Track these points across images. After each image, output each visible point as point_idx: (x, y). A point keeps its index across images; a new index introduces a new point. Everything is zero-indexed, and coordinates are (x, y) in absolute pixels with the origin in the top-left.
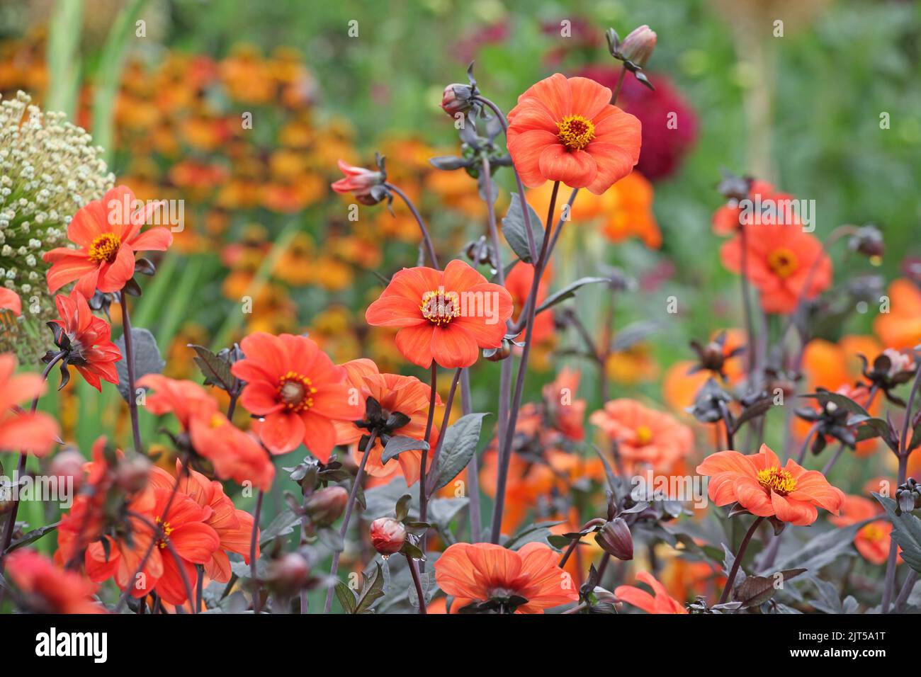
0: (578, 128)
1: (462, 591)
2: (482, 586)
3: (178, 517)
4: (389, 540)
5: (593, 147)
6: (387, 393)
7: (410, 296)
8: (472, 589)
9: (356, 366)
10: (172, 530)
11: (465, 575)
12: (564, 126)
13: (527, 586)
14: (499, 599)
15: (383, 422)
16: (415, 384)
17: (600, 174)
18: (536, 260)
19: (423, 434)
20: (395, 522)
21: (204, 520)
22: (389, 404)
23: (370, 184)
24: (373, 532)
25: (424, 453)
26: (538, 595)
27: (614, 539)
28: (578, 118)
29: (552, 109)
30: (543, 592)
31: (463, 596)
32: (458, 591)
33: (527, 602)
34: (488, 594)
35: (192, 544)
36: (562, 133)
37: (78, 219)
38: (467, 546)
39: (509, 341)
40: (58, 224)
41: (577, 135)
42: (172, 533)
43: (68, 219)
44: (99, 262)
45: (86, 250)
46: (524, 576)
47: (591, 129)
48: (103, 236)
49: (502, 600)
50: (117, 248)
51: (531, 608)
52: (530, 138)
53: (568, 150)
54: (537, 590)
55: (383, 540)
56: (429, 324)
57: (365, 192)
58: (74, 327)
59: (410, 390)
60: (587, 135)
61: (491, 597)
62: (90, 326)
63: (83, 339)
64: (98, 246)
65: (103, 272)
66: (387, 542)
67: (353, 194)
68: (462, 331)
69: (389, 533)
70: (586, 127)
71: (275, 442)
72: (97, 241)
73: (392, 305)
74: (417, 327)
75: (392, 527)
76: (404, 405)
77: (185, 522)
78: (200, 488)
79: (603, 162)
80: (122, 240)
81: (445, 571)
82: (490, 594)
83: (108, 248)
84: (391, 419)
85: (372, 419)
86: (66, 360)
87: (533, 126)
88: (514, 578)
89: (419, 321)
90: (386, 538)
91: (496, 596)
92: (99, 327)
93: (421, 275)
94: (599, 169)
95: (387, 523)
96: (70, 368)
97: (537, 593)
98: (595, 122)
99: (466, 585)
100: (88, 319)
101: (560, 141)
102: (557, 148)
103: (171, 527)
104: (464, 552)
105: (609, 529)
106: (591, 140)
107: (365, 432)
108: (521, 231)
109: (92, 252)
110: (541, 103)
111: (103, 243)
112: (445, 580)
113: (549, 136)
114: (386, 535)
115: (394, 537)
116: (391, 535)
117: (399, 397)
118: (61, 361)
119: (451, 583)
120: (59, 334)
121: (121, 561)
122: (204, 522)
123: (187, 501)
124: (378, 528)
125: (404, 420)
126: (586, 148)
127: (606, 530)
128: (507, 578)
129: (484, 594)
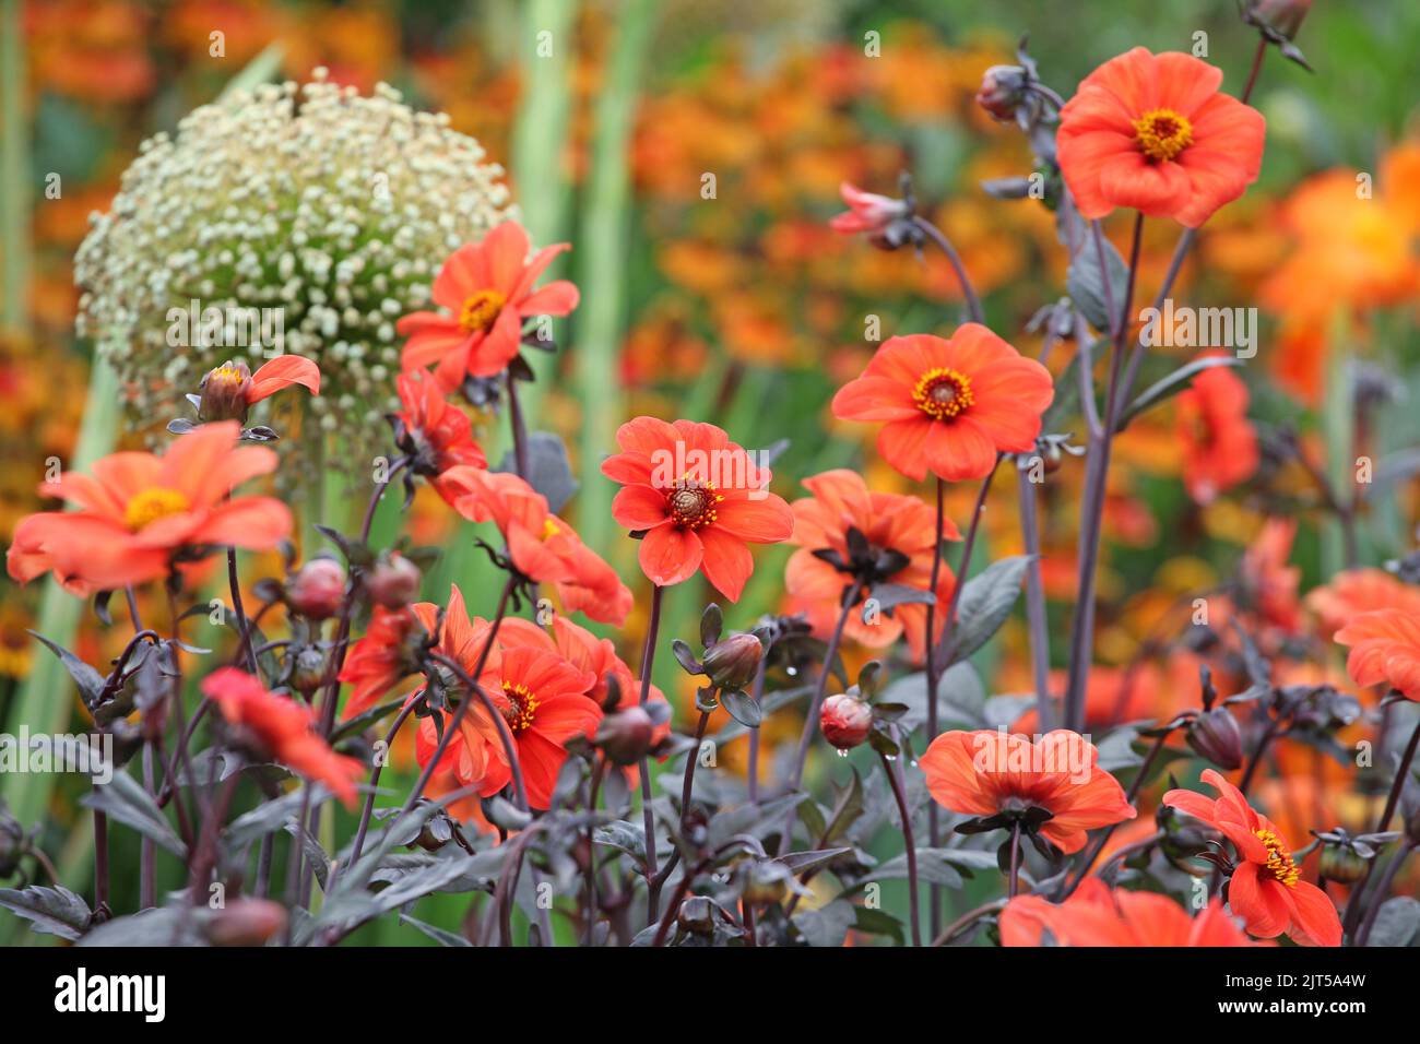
0: (1165, 128)
1: (966, 804)
2: (990, 795)
3: (548, 687)
4: (844, 726)
5: (1189, 156)
6: (877, 521)
7: (899, 377)
8: (976, 799)
9: (832, 480)
10: (538, 704)
11: (964, 778)
12: (1144, 126)
13: (1054, 795)
14: (1012, 813)
15: (870, 564)
16: (915, 508)
17: (1196, 197)
18: (1115, 330)
19: (926, 582)
20: (855, 701)
21: (588, 689)
22: (881, 538)
23: (888, 219)
24: (824, 715)
25: (930, 608)
26: (1071, 809)
27: (1212, 738)
28: (1167, 114)
29: (1129, 102)
30: (1080, 804)
31: (968, 812)
32: (958, 803)
33: (1052, 817)
34: (997, 806)
35: (566, 723)
36: (1141, 135)
37: (447, 271)
38: (963, 735)
39: (1059, 445)
40: (426, 279)
41: (1162, 139)
42: (537, 709)
43: (438, 270)
44: (472, 331)
45: (457, 314)
46: (1047, 781)
47: (1185, 129)
48: (481, 295)
49: (1017, 814)
50: (498, 312)
51: (1063, 827)
52: (1090, 144)
53: (1151, 161)
54: (1070, 802)
55: (836, 727)
56: (927, 418)
57: (879, 233)
58: (421, 423)
59: (910, 517)
60: (1179, 138)
61: (1002, 810)
62: (443, 419)
63: (434, 437)
64: (473, 309)
65: (476, 346)
66: (842, 730)
67: (864, 236)
68: (975, 427)
69: (845, 716)
70: (1177, 126)
71: (660, 570)
72: (471, 301)
73: (873, 391)
74: (907, 422)
75: (850, 708)
76: (904, 538)
77: (558, 693)
78: (586, 652)
79: (1200, 179)
80: (508, 300)
81: (937, 773)
82: (1001, 805)
83: (486, 312)
84: (883, 562)
85: (855, 559)
86: (411, 468)
87: (1097, 125)
88: (1033, 783)
89: (909, 412)
90: (840, 723)
91: (1007, 808)
92: (454, 421)
93: (917, 347)
94: (1194, 188)
95: (843, 702)
96: (419, 479)
97: (1070, 805)
98: (1192, 120)
99: (968, 793)
100: (439, 411)
101: (1139, 148)
102: (1133, 158)
103: (536, 701)
104: (959, 743)
105: (1203, 724)
106: (1186, 146)
107: (848, 579)
108: (1095, 286)
109: (464, 318)
110: (1110, 92)
111: (479, 305)
112: (942, 788)
113: (1121, 140)
114: (841, 719)
115: (852, 722)
116: (848, 719)
117: (896, 527)
118: (405, 471)
119: (950, 793)
120: (401, 433)
121: (464, 745)
122: (587, 694)
123: (562, 664)
124: (830, 710)
125: (901, 563)
126: (1178, 158)
127: (1200, 726)
128: (1023, 783)
129: (993, 807)
